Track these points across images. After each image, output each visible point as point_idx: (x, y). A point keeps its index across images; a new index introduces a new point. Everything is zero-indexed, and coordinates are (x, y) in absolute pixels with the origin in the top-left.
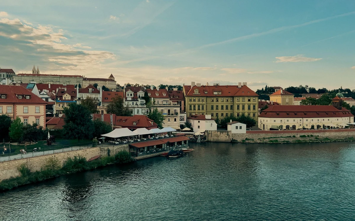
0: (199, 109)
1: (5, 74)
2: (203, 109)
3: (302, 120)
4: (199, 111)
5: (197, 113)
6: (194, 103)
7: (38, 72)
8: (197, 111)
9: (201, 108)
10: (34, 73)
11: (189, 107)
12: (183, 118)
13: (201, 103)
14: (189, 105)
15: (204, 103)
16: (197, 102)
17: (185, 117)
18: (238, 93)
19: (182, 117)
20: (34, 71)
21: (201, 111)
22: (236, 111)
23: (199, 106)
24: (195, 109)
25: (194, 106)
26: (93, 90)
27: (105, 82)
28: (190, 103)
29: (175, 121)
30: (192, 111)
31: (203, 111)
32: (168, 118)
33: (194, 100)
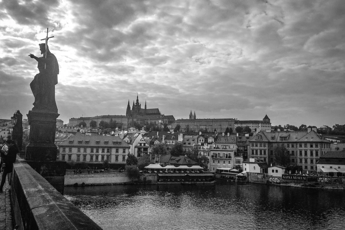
0: (261, 154)
1: (167, 120)
2: (265, 153)
4: (261, 156)
5: (259, 158)
6: (256, 148)
7: (195, 116)
8: (259, 155)
9: (263, 153)
10: (190, 118)
11: (251, 151)
12: (240, 161)
13: (263, 148)
14: (251, 150)
15: (266, 148)
16: (258, 148)
17: (241, 160)
18: (301, 139)
19: (238, 160)
20: (190, 117)
21: (263, 156)
22: (299, 157)
23: (261, 151)
25: (256, 151)
26: (175, 137)
27: (258, 124)
28: (252, 148)
29: (229, 163)
30: (255, 156)
31: (265, 156)
32: (224, 160)
33: (256, 146)
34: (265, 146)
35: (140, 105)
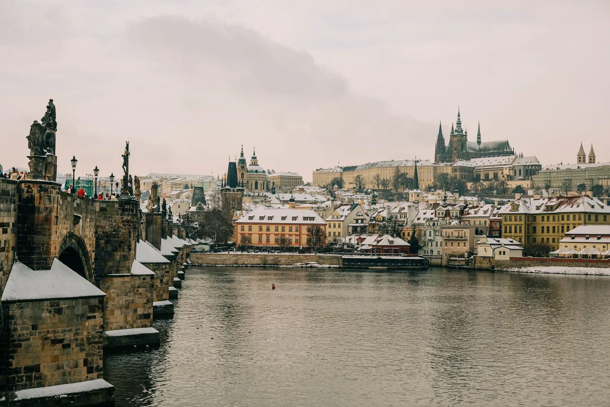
0: (516, 232)
2: (520, 231)
3: (606, 247)
4: (516, 234)
5: (513, 237)
6: (510, 223)
8: (513, 234)
9: (518, 231)
10: (580, 161)
11: (504, 228)
13: (518, 222)
15: (522, 223)
16: (513, 222)
21: (518, 234)
22: (561, 234)
23: (516, 227)
24: (510, 232)
25: (510, 227)
28: (505, 223)
29: (465, 245)
30: (508, 234)
31: (520, 234)
32: (451, 241)
33: (510, 220)
34: (520, 220)
35: (466, 133)
